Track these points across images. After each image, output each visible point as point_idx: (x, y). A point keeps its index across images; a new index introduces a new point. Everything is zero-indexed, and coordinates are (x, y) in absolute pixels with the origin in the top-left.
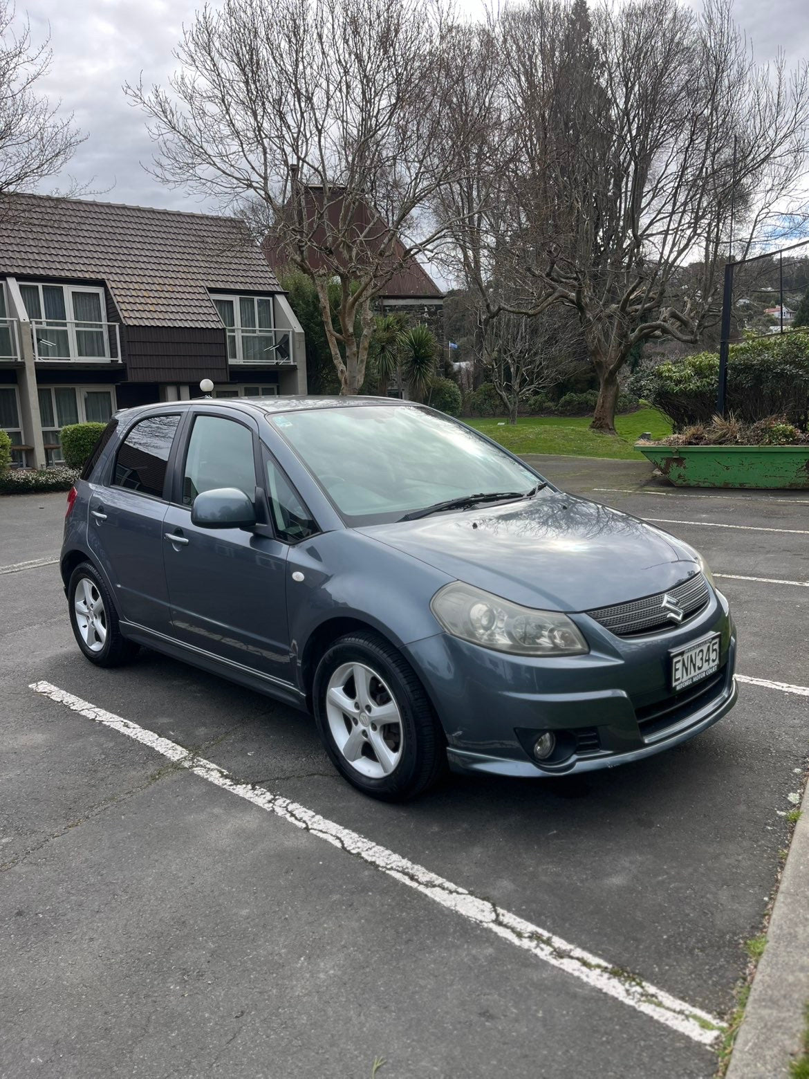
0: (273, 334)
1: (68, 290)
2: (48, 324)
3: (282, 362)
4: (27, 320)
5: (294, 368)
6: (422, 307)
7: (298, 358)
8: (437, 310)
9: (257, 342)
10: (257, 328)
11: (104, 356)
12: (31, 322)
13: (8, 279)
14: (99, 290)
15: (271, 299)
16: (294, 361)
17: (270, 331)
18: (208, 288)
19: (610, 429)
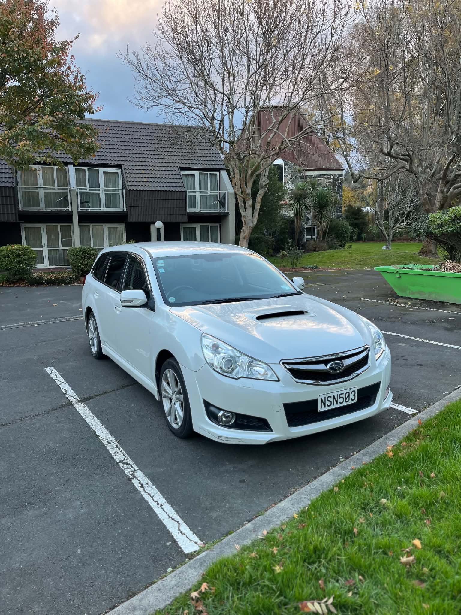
0: (219, 193)
1: (101, 170)
2: (90, 190)
3: (222, 210)
4: (75, 188)
5: (227, 214)
6: (329, 176)
7: (230, 208)
8: (338, 177)
9: (208, 198)
10: (209, 190)
11: (120, 207)
12: (77, 189)
13: (69, 165)
14: (118, 170)
15: (218, 173)
16: (228, 210)
17: (217, 192)
18: (180, 168)
19: (433, 254)
